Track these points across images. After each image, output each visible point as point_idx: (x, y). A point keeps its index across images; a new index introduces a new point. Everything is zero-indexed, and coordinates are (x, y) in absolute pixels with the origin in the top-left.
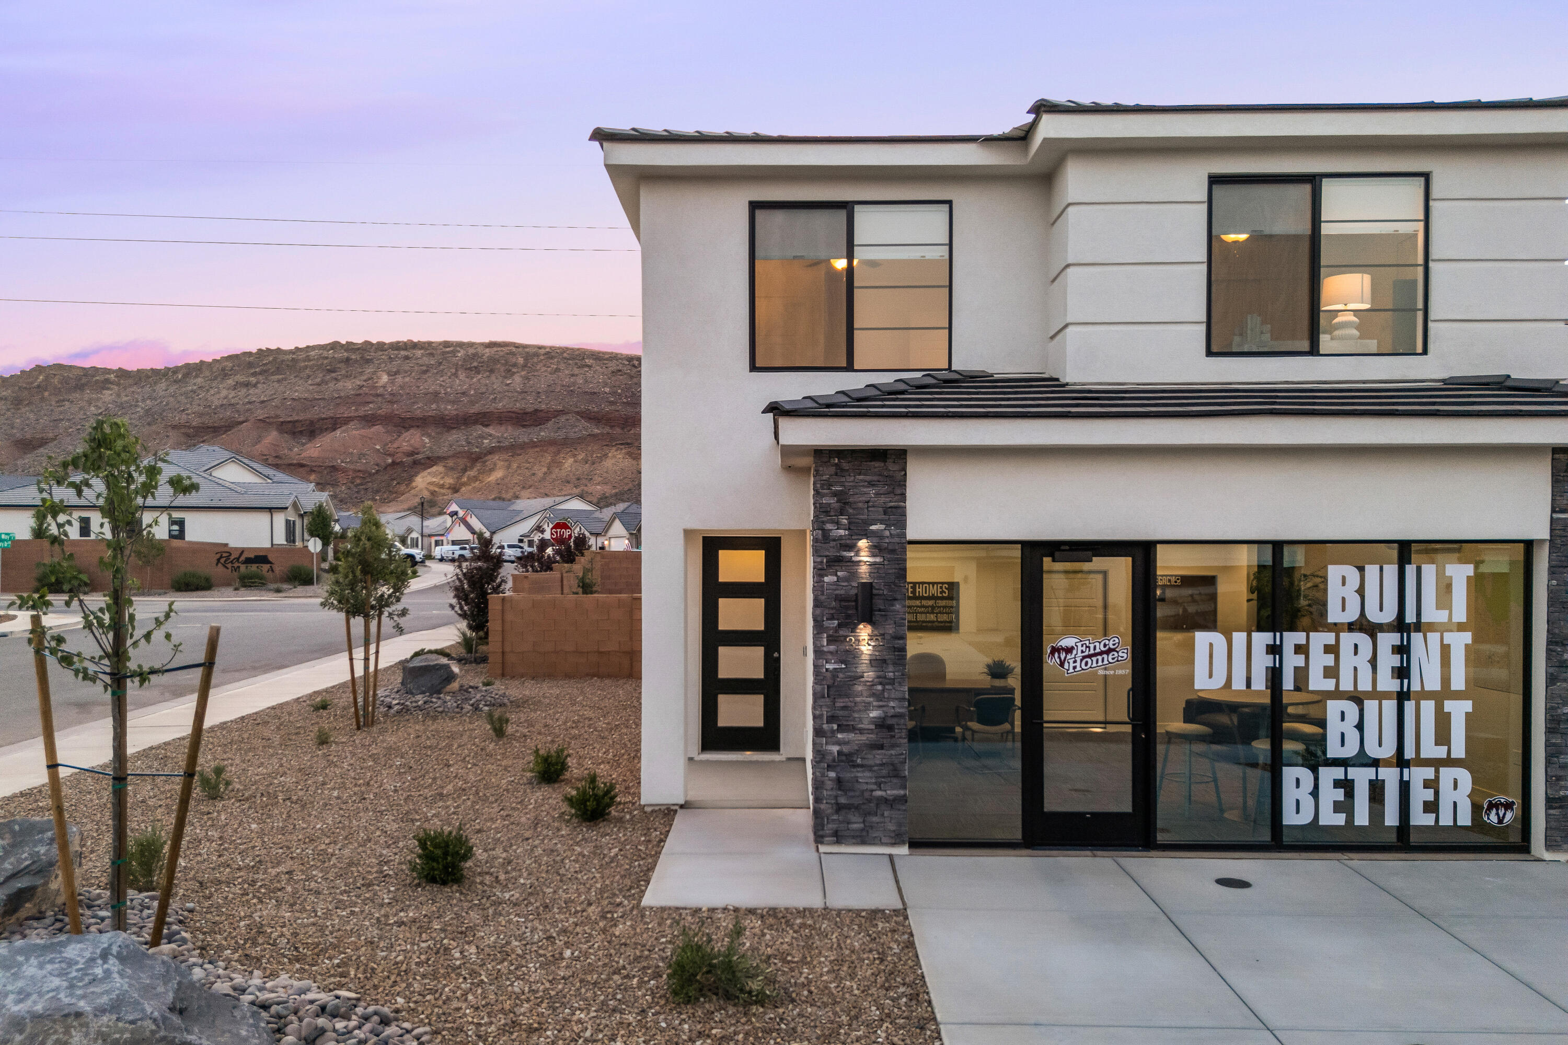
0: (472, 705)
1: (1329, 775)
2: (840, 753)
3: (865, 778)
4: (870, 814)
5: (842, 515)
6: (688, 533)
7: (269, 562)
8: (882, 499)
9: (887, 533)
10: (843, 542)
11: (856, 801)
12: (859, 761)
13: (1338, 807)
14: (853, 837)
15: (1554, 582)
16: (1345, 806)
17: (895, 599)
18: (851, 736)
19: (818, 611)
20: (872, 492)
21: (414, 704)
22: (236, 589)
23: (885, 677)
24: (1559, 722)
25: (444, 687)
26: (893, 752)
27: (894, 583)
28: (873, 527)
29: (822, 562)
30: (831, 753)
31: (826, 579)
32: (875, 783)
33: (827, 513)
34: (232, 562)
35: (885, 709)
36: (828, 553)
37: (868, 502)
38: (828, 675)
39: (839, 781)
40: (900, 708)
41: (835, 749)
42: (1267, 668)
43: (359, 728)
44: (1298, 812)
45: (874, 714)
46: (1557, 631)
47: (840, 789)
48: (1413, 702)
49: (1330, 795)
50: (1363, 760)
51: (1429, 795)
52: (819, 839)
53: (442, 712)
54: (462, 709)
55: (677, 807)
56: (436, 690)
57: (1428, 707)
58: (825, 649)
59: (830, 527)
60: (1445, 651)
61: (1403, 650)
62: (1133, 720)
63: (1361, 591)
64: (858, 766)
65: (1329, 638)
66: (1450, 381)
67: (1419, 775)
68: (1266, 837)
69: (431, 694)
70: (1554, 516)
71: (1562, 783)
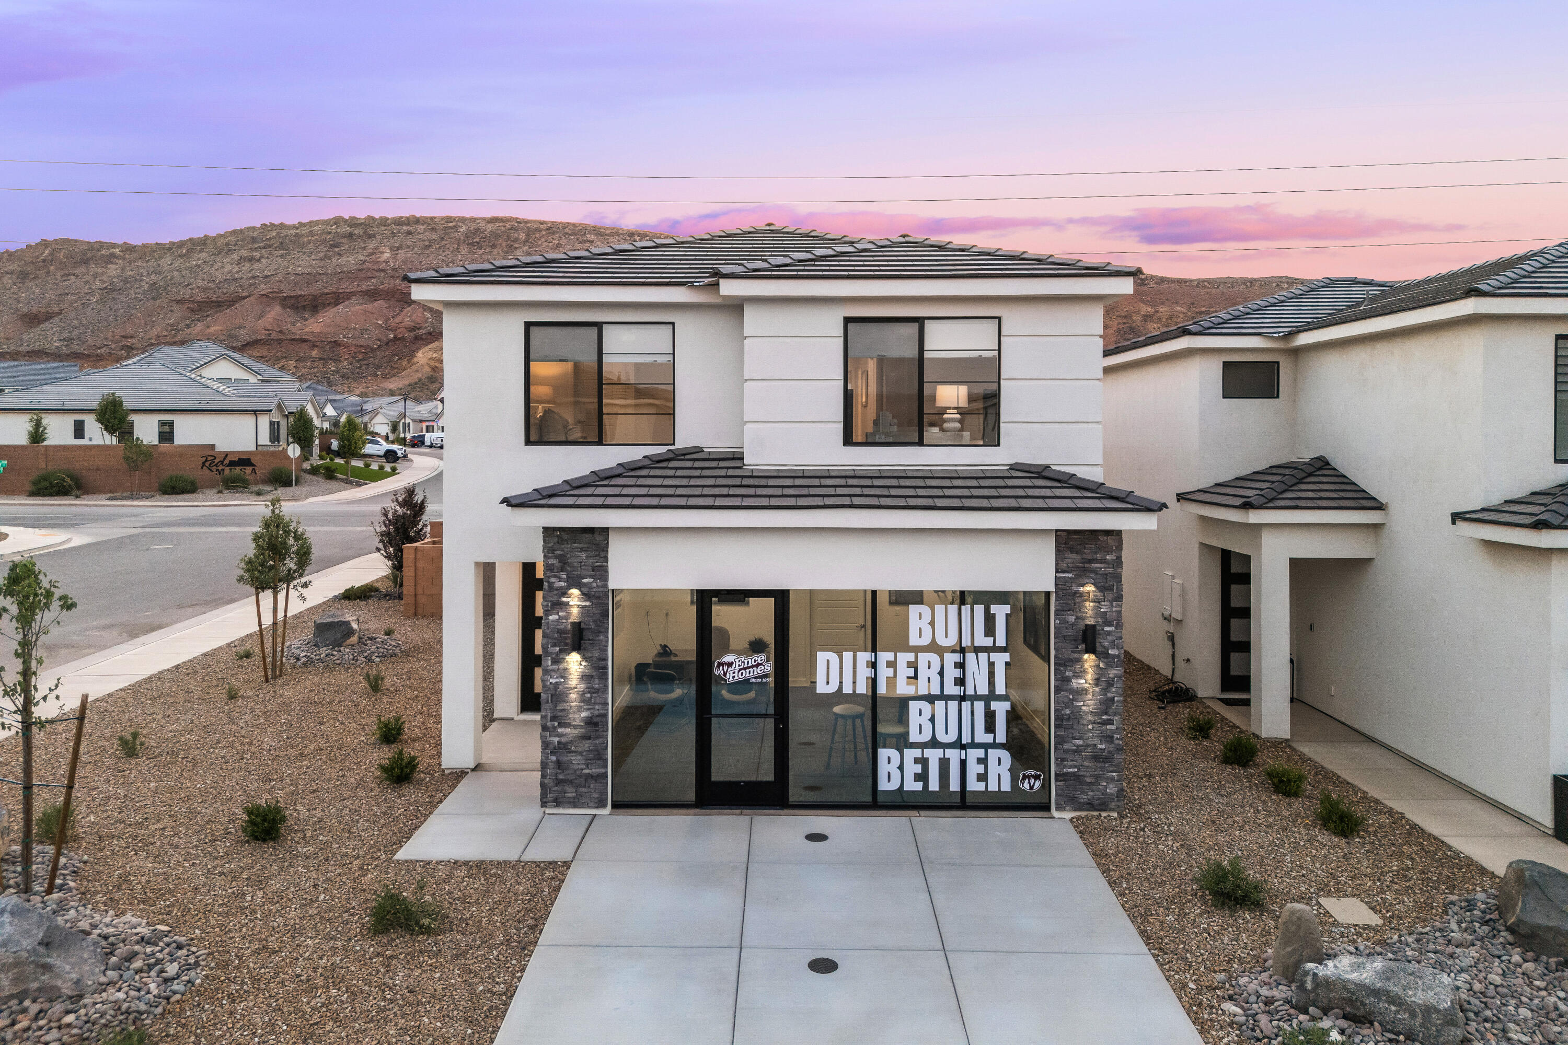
0: (366, 657)
1: (911, 754)
2: (559, 743)
3: (576, 761)
4: (580, 786)
5: (562, 571)
6: (477, 564)
7: (253, 465)
8: (591, 560)
9: (595, 585)
10: (563, 590)
11: (571, 777)
12: (573, 748)
13: (918, 777)
14: (568, 802)
15: (1058, 622)
16: (922, 777)
17: (599, 633)
18: (567, 730)
19: (545, 640)
20: (584, 555)
21: (318, 657)
22: (220, 492)
23: (593, 688)
24: (1062, 720)
25: (345, 641)
26: (597, 742)
27: (600, 621)
28: (584, 581)
29: (548, 605)
30: (553, 743)
31: (551, 618)
32: (585, 764)
33: (552, 570)
34: (216, 465)
35: (592, 711)
36: (552, 599)
37: (580, 562)
38: (552, 686)
39: (559, 763)
40: (601, 708)
41: (556, 740)
42: (867, 678)
43: (267, 681)
44: (889, 781)
45: (584, 715)
46: (1058, 657)
47: (559, 769)
48: (969, 704)
49: (912, 769)
50: (934, 743)
51: (981, 769)
52: (544, 804)
53: (339, 664)
54: (358, 660)
55: (469, 770)
56: (338, 644)
57: (980, 706)
58: (549, 668)
59: (553, 580)
60: (991, 665)
61: (961, 665)
62: (775, 714)
63: (932, 624)
64: (573, 752)
65: (910, 657)
66: (1014, 467)
67: (974, 754)
68: (869, 799)
69: (334, 648)
70: (1058, 575)
71: (1066, 763)
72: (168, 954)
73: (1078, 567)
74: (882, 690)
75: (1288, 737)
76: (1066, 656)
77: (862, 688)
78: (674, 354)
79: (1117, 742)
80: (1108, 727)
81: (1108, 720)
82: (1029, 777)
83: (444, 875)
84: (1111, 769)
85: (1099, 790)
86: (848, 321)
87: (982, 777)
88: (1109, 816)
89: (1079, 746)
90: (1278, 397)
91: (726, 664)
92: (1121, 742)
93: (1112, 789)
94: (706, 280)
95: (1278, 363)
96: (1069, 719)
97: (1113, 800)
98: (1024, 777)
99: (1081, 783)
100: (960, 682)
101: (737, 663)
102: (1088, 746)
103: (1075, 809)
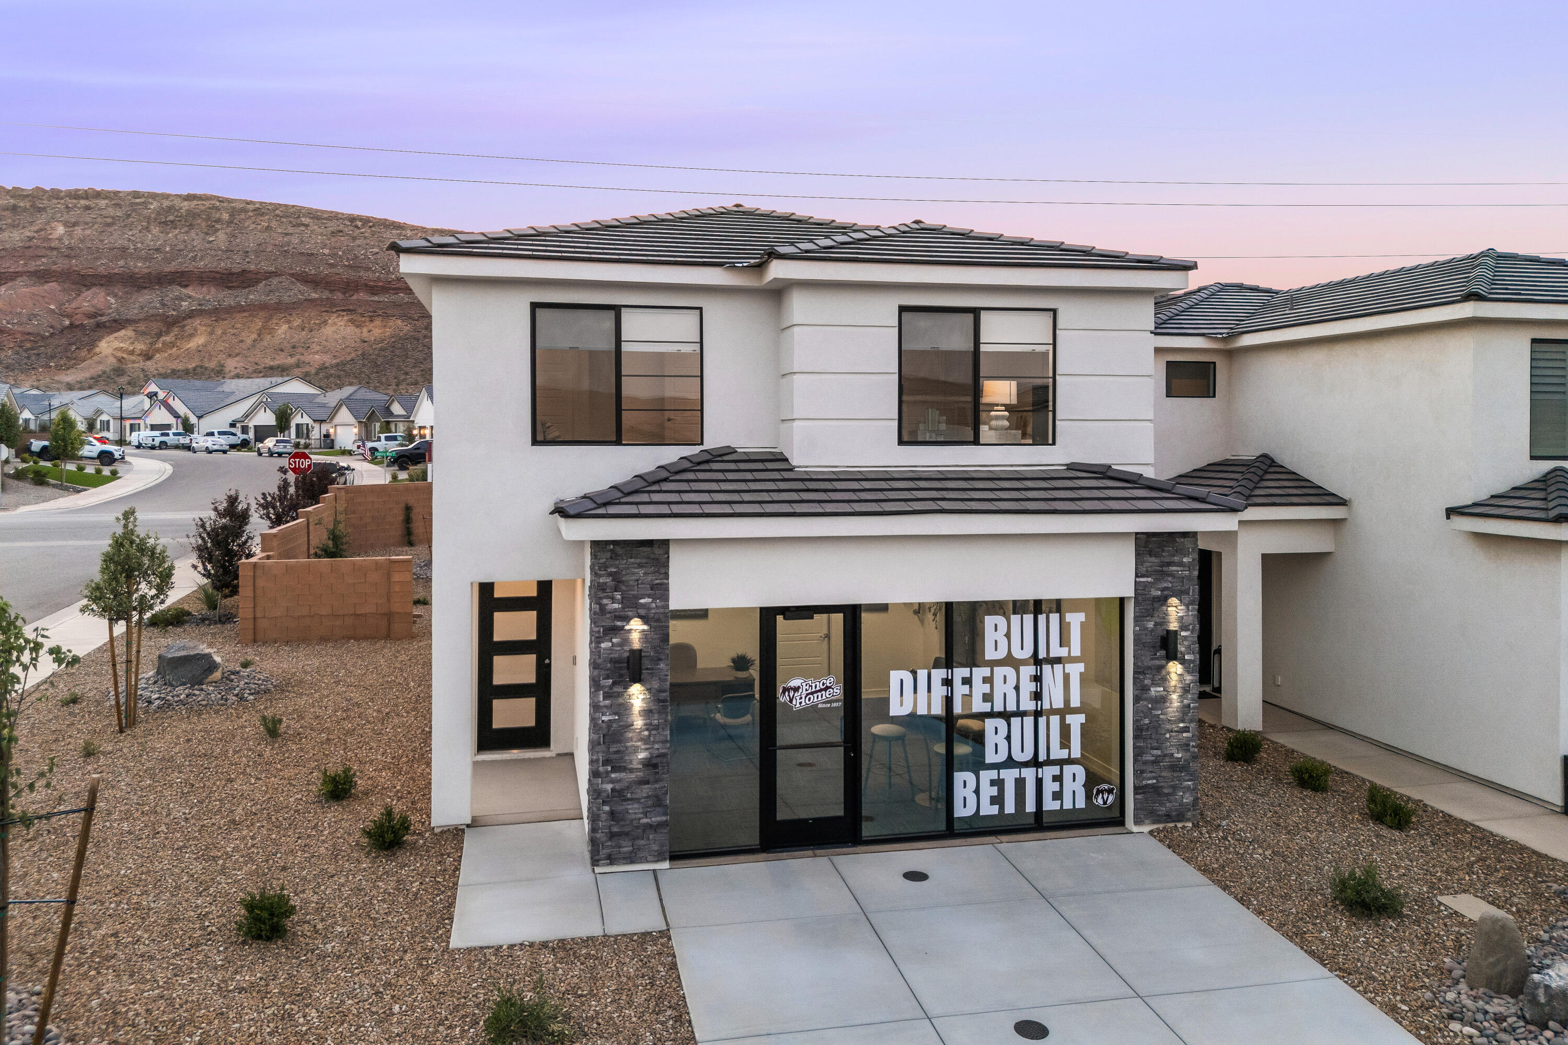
0: (237, 695)
1: (987, 776)
2: (613, 790)
3: (634, 810)
4: (637, 838)
5: (616, 591)
8: (650, 578)
9: (654, 605)
10: (617, 614)
11: (627, 829)
12: (629, 795)
13: (993, 801)
14: (624, 858)
15: (1138, 628)
16: (998, 800)
17: (660, 660)
18: (623, 775)
19: (596, 673)
20: (641, 572)
21: (176, 699)
23: (651, 724)
24: (1142, 730)
25: (207, 677)
26: (657, 786)
27: (659, 646)
28: (642, 601)
29: (599, 631)
30: (604, 790)
31: (603, 645)
32: (642, 813)
33: (604, 590)
35: (650, 750)
36: (605, 624)
37: (637, 580)
38: (604, 725)
39: (612, 813)
40: (663, 749)
41: (609, 787)
42: (943, 698)
43: (121, 731)
44: (965, 806)
45: (642, 755)
46: (1140, 664)
47: (613, 820)
48: (1045, 718)
49: (989, 792)
50: (1010, 763)
51: (1056, 786)
52: (595, 862)
53: (206, 706)
54: (226, 700)
55: (464, 827)
56: (197, 681)
57: (1055, 720)
58: (601, 704)
59: (605, 601)
60: (1066, 678)
61: (1037, 679)
62: (845, 742)
63: (1008, 635)
64: (629, 800)
65: (986, 671)
66: (1071, 467)
67: (1049, 772)
68: (942, 826)
69: (193, 686)
70: (1137, 580)
71: (1145, 775)
73: (1156, 571)
74: (958, 709)
75: (1261, 729)
76: (1146, 664)
77: (938, 709)
78: (701, 343)
79: (1192, 749)
80: (1185, 735)
81: (1184, 727)
82: (1102, 792)
84: (1187, 778)
85: (1176, 801)
86: (903, 309)
87: (1058, 796)
88: (1184, 826)
89: (1157, 756)
90: (1214, 396)
91: (792, 688)
92: (1196, 750)
93: (1188, 799)
94: (752, 261)
95: (1214, 363)
96: (1147, 729)
97: (1189, 810)
98: (1098, 792)
99: (1159, 794)
100: (1037, 696)
101: (805, 688)
102: (1165, 755)
103: (1154, 823)
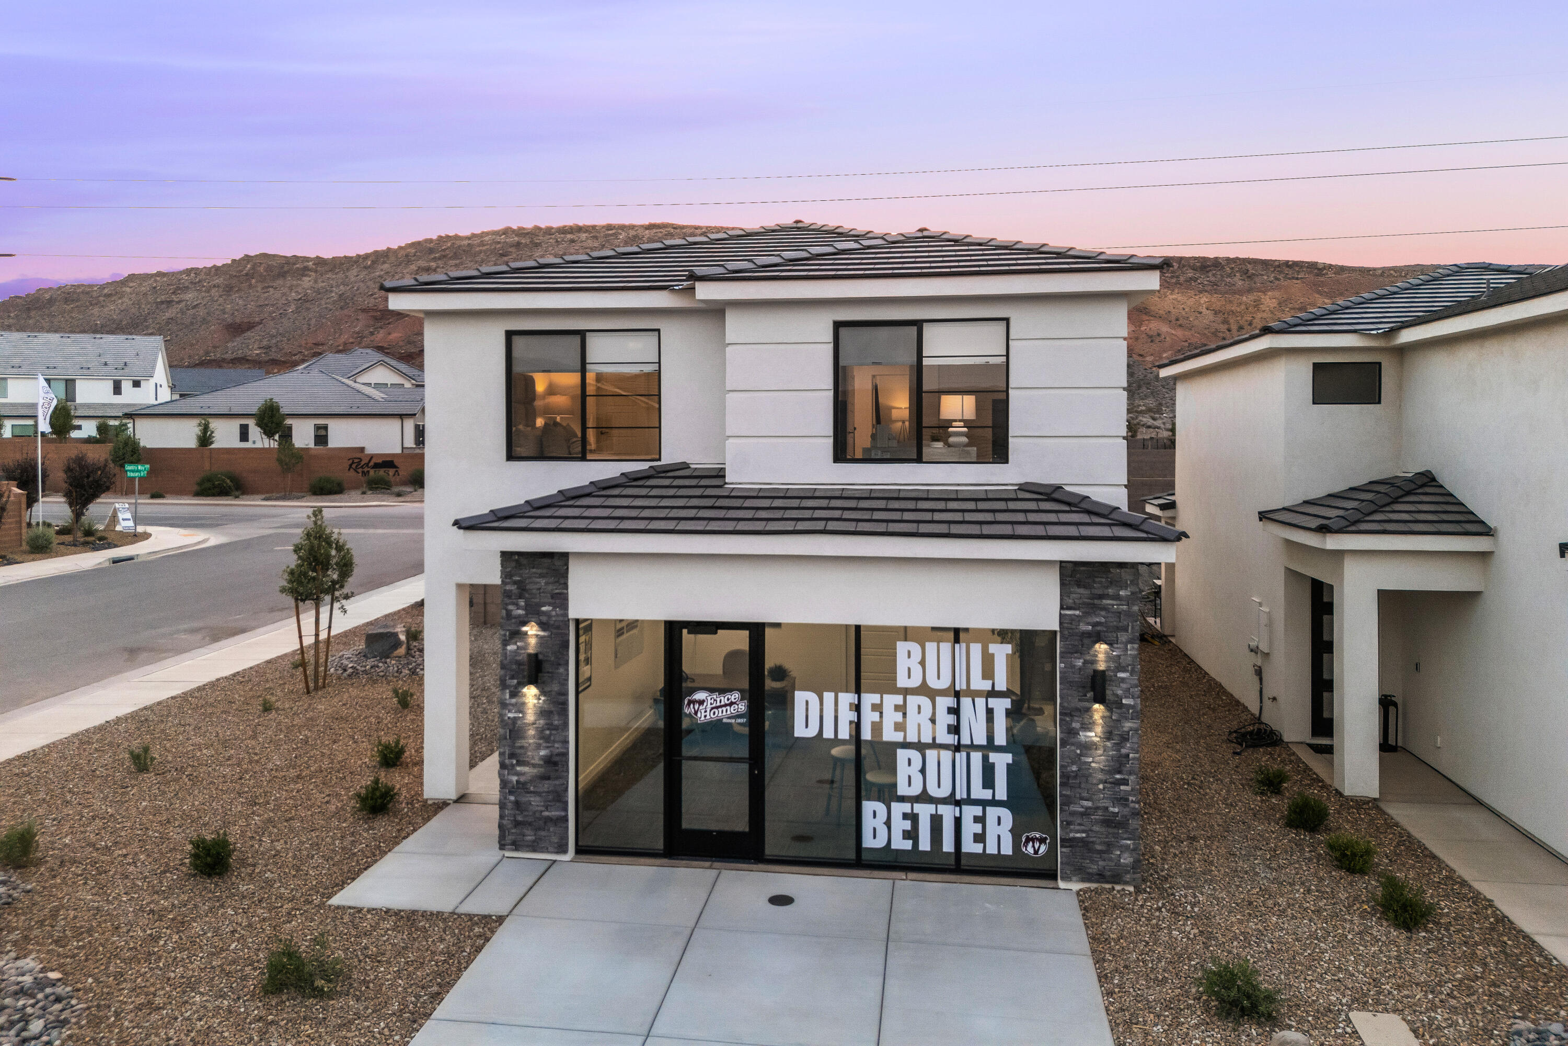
1: (898, 809)
2: (518, 782)
3: (535, 802)
4: (540, 829)
5: (520, 598)
6: (460, 586)
7: (395, 467)
8: (550, 587)
9: (553, 613)
10: (521, 619)
11: (530, 819)
12: (532, 789)
13: (907, 835)
14: (528, 846)
15: (1063, 665)
16: (912, 835)
17: (560, 665)
18: (526, 769)
20: (543, 582)
21: (363, 669)
22: (364, 493)
23: (552, 724)
24: (1068, 778)
25: (392, 652)
26: (557, 782)
27: (560, 652)
28: (544, 609)
29: (507, 635)
30: (511, 782)
31: (509, 648)
32: (543, 806)
33: (509, 597)
34: (362, 467)
35: (551, 749)
36: (511, 628)
37: (540, 589)
38: (510, 721)
39: (517, 804)
40: (562, 748)
41: (514, 778)
42: (851, 722)
43: (308, 692)
44: (875, 837)
45: (542, 753)
46: (1066, 704)
47: (518, 810)
48: (964, 754)
49: (900, 825)
50: (924, 797)
51: (978, 828)
52: (502, 847)
53: (383, 676)
55: (451, 802)
56: (385, 655)
57: (976, 757)
58: (508, 702)
59: (510, 607)
60: (990, 712)
61: (955, 711)
62: (750, 758)
63: (923, 663)
64: (531, 792)
65: (899, 699)
66: (1024, 487)
67: (970, 812)
68: (852, 855)
69: (381, 659)
70: (1062, 612)
71: (1072, 827)
72: (40, 1008)
73: (1084, 603)
74: (866, 735)
75: (1377, 796)
76: (1073, 705)
77: (845, 733)
78: (659, 363)
79: (1132, 805)
80: (1122, 788)
81: (1121, 779)
82: (1033, 840)
83: (369, 926)
84: (1125, 836)
85: (1111, 860)
86: (838, 325)
87: (980, 838)
88: (1123, 890)
89: (1087, 808)
90: (1379, 402)
92: (1137, 806)
93: (1126, 859)
94: (685, 283)
95: (1380, 364)
96: (1075, 777)
97: (1129, 872)
98: (1028, 840)
99: (1090, 850)
100: (955, 729)
102: (1097, 808)
103: (1083, 880)
